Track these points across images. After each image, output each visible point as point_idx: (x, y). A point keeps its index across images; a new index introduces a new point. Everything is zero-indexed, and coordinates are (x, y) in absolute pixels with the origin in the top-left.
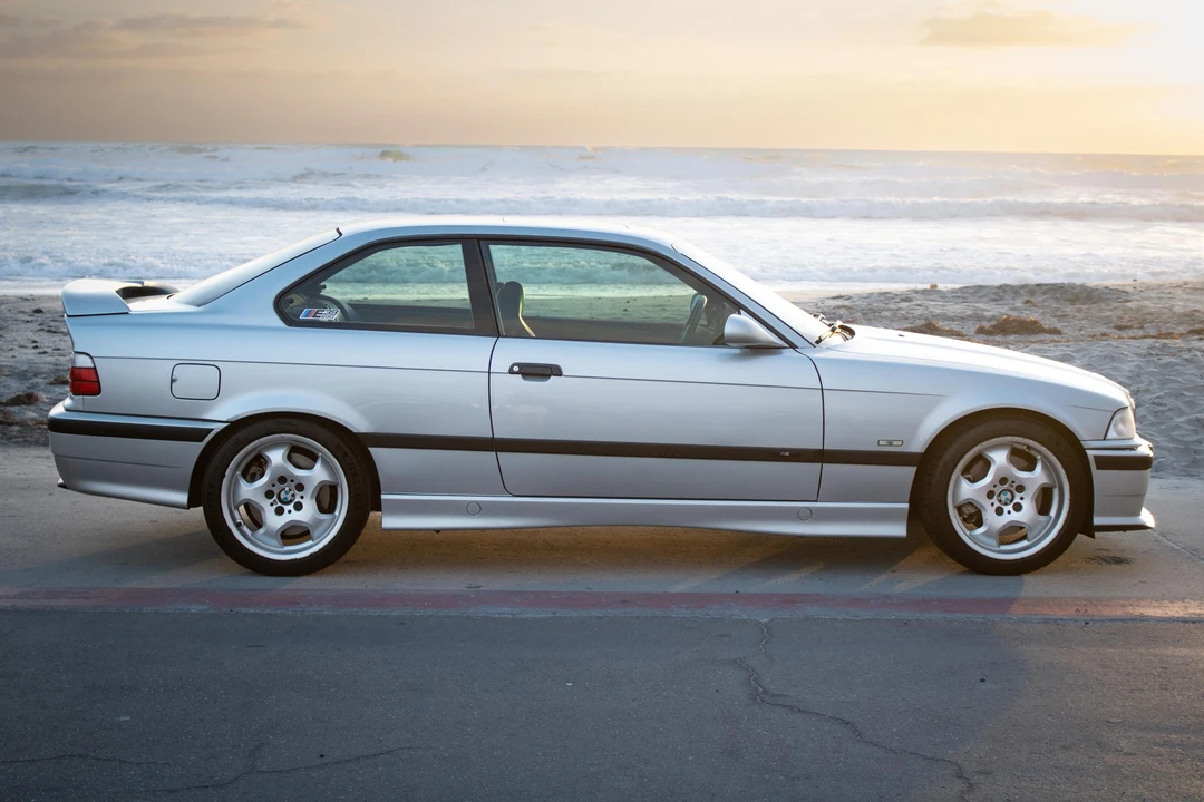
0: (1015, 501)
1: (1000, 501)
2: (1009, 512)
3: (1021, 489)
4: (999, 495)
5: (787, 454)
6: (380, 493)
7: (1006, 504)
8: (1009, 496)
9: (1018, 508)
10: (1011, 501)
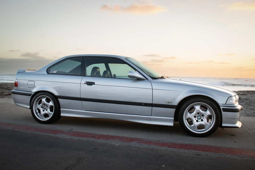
0: (202, 119)
1: (198, 118)
2: (200, 121)
3: (203, 116)
4: (197, 117)
5: (143, 104)
6: (60, 108)
7: (199, 119)
8: (200, 117)
9: (202, 120)
10: (201, 118)
